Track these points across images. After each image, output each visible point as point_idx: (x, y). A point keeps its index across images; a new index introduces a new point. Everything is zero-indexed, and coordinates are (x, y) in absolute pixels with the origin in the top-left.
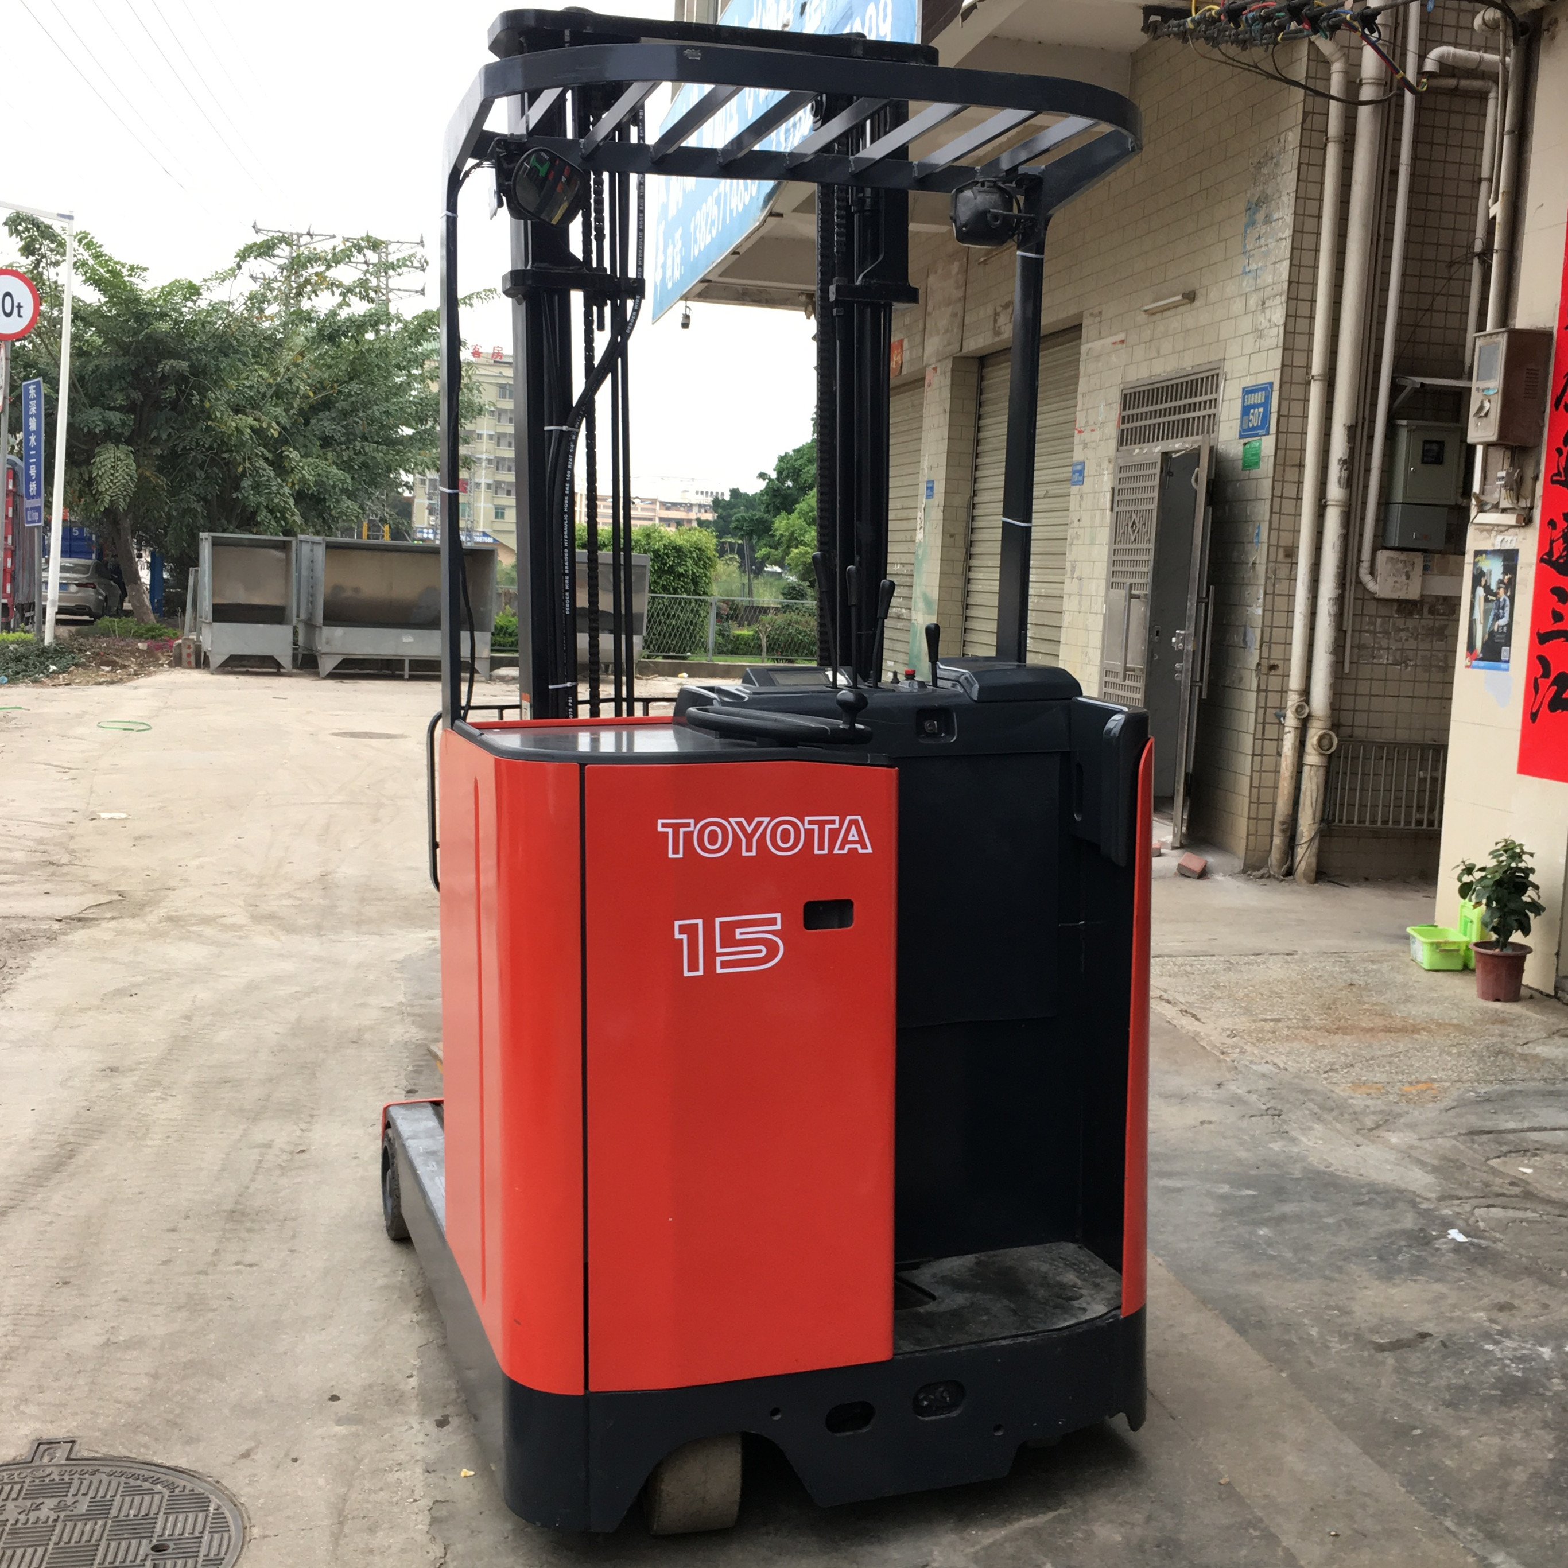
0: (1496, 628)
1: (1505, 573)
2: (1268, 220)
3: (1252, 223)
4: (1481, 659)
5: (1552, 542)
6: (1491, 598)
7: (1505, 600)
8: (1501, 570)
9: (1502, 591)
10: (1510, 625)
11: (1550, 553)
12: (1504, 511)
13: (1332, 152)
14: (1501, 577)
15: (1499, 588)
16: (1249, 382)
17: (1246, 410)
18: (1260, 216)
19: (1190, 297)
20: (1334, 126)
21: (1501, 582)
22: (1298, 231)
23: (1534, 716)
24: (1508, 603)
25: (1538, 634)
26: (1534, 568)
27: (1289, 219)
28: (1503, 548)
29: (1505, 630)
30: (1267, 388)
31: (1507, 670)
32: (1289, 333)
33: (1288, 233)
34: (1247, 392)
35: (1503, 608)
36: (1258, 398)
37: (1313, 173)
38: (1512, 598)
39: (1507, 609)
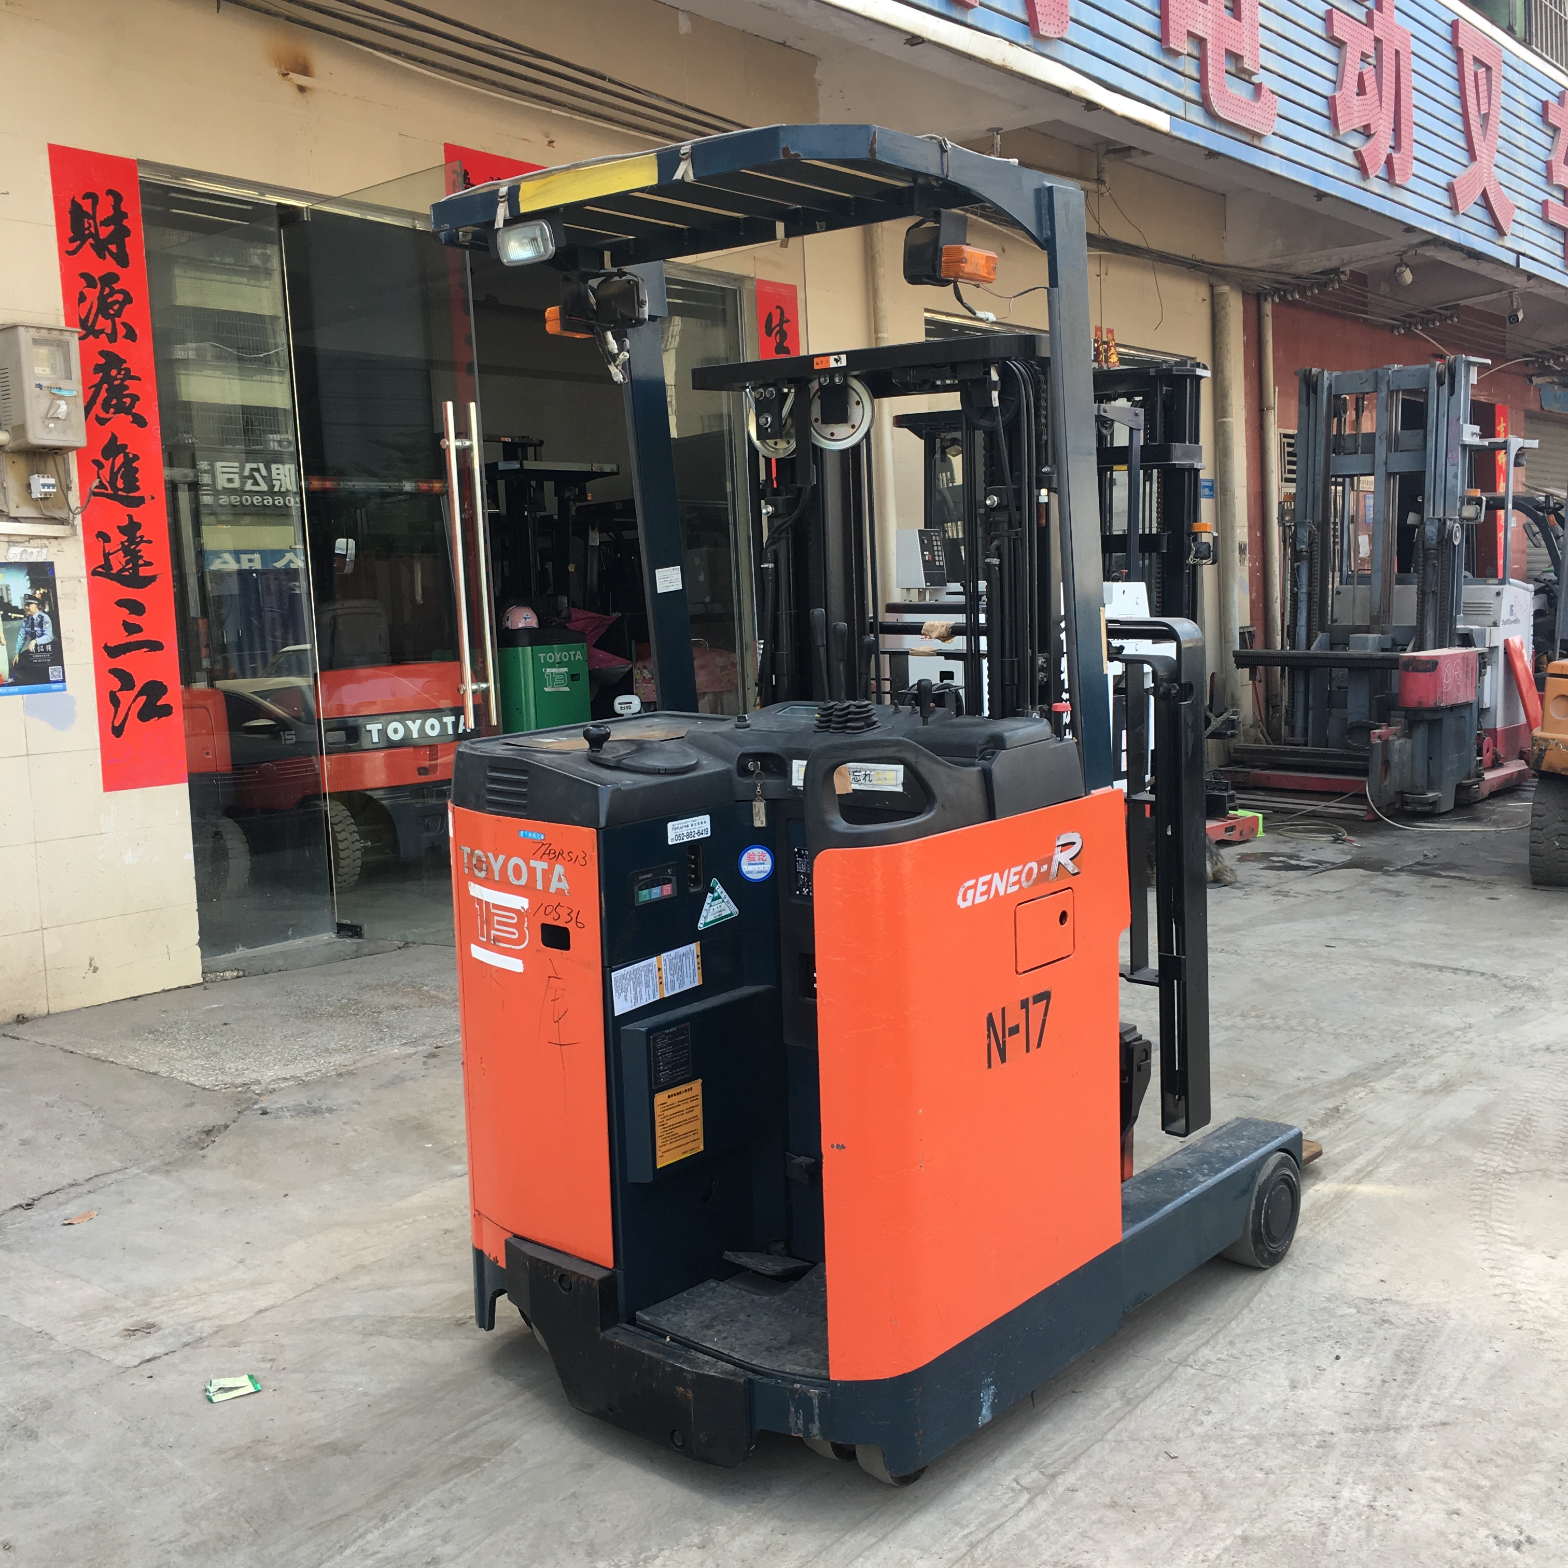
0: (32, 647)
1: (34, 585)
4: (10, 685)
5: (106, 556)
6: (13, 615)
7: (42, 618)
8: (28, 584)
9: (33, 607)
10: (57, 644)
11: (107, 566)
12: (16, 519)
14: (30, 592)
15: (28, 604)
21: (29, 598)
23: (118, 731)
24: (47, 618)
25: (106, 648)
26: (85, 581)
28: (25, 559)
29: (49, 648)
31: (64, 689)
35: (41, 625)
38: (54, 615)
39: (48, 628)
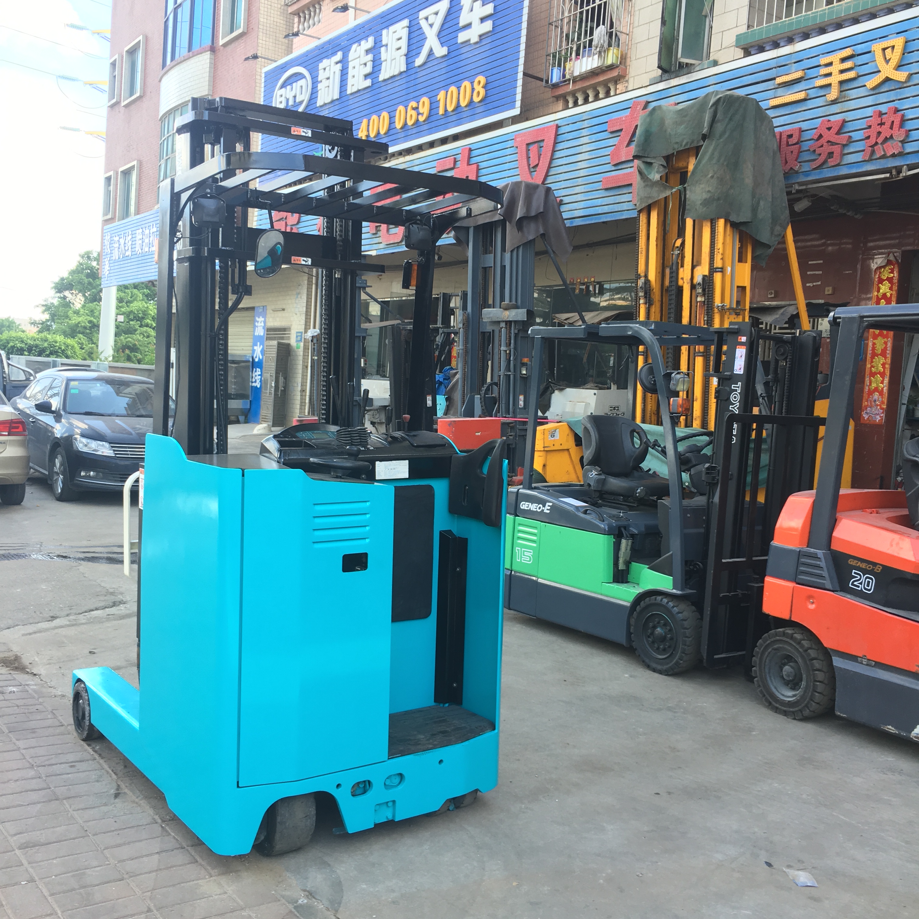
2: (301, 298)
3: (297, 297)
13: (314, 286)
16: (298, 331)
17: (297, 337)
18: (299, 296)
19: (283, 310)
20: (314, 282)
22: (307, 301)
27: (306, 299)
30: (301, 333)
32: (306, 322)
33: (305, 301)
34: (297, 333)
36: (300, 334)
37: (310, 290)
